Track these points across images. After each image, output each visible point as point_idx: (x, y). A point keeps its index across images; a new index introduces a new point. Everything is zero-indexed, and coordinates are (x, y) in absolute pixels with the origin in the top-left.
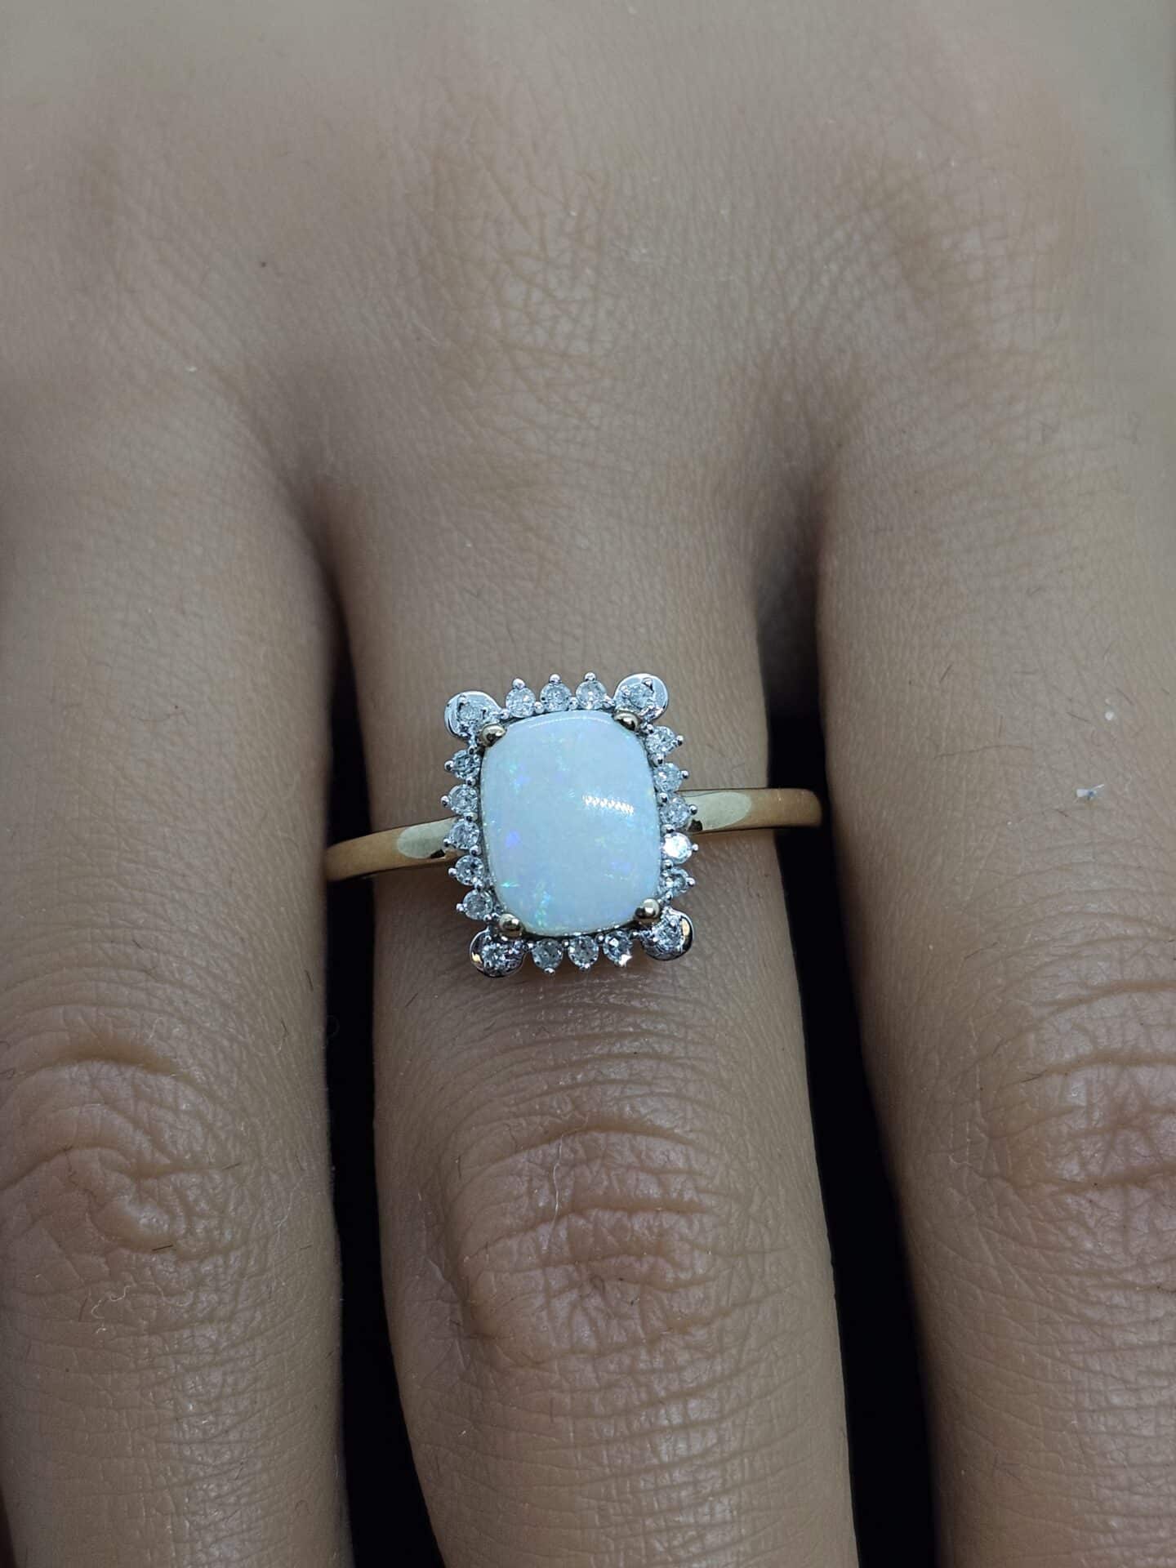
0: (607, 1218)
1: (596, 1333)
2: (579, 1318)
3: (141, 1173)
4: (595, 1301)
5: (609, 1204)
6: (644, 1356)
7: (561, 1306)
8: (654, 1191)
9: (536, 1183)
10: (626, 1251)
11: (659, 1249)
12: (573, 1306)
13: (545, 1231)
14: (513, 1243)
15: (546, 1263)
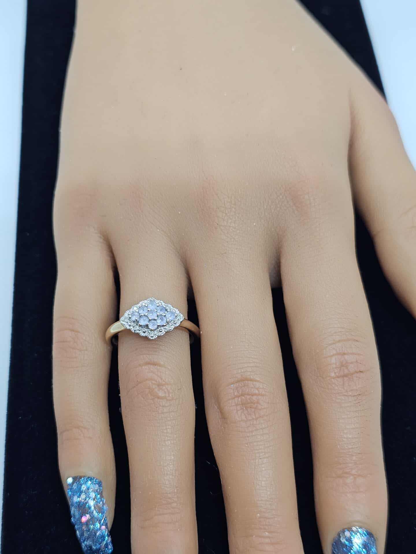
0: (248, 397)
1: (246, 417)
2: (243, 414)
3: (159, 385)
4: (246, 412)
5: (248, 395)
6: (255, 421)
7: (239, 412)
8: (257, 392)
9: (235, 390)
10: (252, 403)
11: (258, 403)
12: (242, 413)
13: (236, 399)
14: (230, 401)
15: (236, 405)
